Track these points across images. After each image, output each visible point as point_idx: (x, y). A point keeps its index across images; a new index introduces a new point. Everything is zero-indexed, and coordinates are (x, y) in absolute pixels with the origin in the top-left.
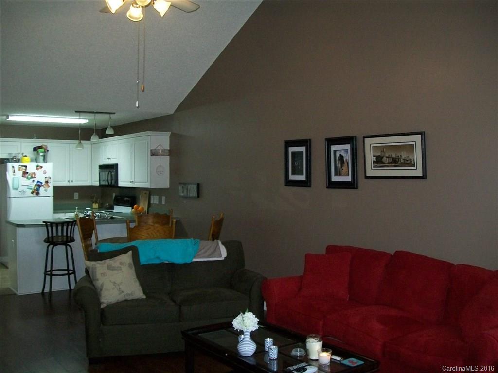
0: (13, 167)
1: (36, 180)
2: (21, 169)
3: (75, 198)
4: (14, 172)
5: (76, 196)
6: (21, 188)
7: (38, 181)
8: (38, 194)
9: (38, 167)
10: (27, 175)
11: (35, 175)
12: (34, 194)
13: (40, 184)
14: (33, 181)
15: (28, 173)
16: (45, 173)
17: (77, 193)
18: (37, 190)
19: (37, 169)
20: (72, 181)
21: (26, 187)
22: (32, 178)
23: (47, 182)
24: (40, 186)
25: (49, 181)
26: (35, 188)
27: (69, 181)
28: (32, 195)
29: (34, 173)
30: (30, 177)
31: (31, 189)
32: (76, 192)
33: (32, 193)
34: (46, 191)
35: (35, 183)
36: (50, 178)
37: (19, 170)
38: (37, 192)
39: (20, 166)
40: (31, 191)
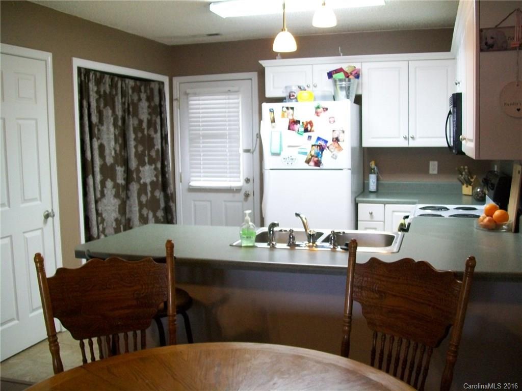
0: (272, 111)
1: (314, 136)
2: (286, 114)
3: (431, 172)
4: (273, 121)
5: (433, 167)
6: (286, 153)
7: (319, 139)
8: (318, 164)
9: (319, 110)
10: (297, 127)
11: (312, 126)
12: (312, 163)
13: (322, 143)
14: (310, 137)
15: (297, 122)
16: (332, 120)
17: (436, 163)
18: (317, 157)
19: (317, 114)
20: (413, 138)
21: (296, 150)
22: (306, 130)
23: (337, 140)
24: (322, 149)
25: (340, 138)
26: (313, 153)
27: (405, 138)
28: (306, 166)
29: (311, 123)
30: (303, 129)
31: (305, 153)
32: (433, 160)
33: (308, 162)
34: (335, 157)
35: (313, 141)
36: (343, 132)
37: (283, 116)
38: (316, 159)
39: (285, 109)
40: (305, 158)
